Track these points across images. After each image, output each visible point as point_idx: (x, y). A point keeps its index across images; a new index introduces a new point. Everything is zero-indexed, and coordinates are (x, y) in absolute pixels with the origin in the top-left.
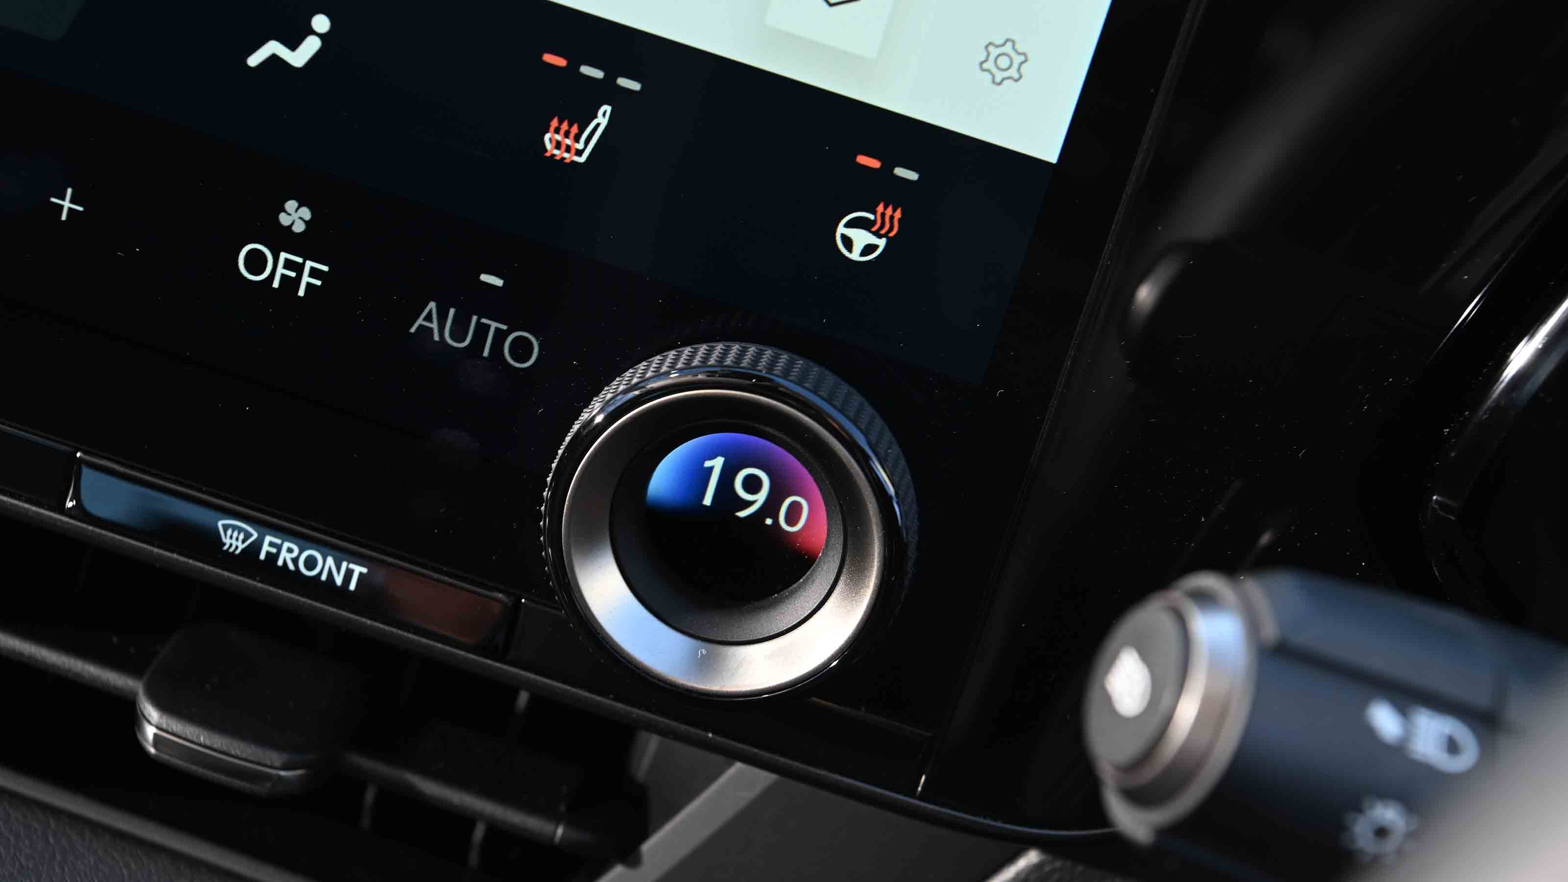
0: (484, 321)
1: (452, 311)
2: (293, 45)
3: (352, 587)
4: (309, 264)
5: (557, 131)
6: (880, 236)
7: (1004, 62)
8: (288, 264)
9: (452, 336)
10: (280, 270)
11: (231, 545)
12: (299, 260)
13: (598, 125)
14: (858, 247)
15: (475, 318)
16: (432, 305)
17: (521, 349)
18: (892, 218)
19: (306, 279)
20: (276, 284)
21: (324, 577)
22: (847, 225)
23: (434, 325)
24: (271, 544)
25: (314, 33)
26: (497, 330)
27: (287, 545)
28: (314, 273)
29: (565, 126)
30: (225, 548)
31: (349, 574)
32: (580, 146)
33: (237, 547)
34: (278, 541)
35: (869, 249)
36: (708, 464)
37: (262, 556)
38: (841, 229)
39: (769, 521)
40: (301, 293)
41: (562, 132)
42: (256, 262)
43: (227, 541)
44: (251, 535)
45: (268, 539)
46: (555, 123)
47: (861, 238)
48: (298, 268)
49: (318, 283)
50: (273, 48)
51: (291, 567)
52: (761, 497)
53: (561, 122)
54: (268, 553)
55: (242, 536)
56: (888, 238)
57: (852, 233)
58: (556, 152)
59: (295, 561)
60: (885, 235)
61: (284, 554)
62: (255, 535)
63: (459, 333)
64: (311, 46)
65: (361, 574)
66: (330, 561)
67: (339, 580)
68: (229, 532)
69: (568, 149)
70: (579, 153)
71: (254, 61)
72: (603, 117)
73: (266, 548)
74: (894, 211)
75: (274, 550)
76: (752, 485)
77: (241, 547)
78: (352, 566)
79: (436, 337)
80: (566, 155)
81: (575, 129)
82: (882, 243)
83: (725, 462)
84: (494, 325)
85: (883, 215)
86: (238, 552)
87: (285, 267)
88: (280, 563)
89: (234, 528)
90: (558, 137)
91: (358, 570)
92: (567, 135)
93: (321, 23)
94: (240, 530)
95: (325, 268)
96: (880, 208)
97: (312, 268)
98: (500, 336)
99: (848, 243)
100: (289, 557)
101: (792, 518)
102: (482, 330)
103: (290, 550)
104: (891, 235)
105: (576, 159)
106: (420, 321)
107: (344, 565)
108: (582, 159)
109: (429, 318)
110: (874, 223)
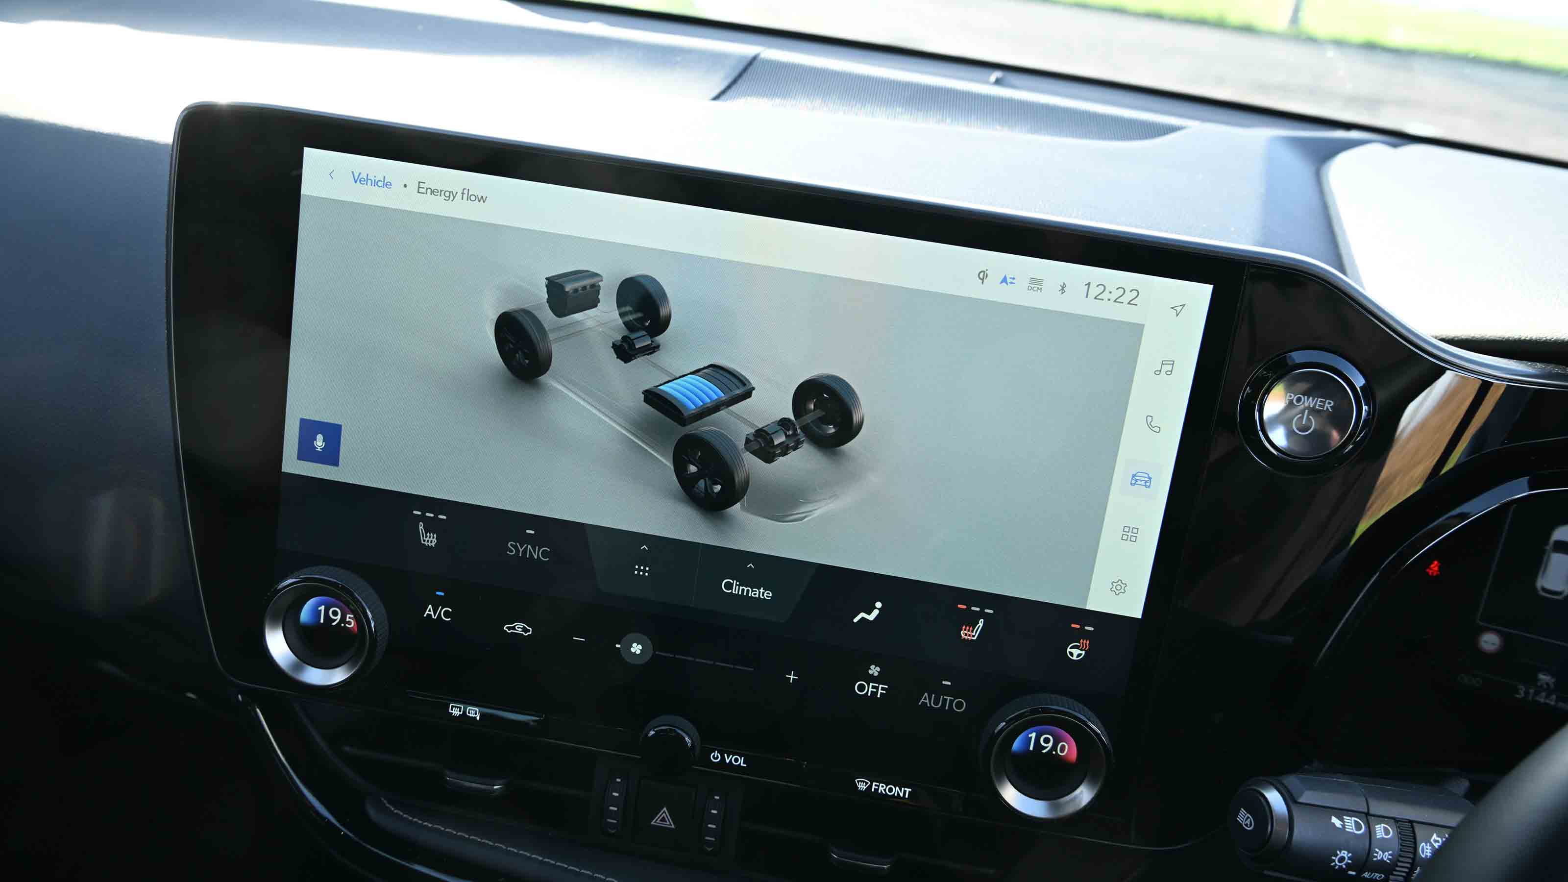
0: (945, 697)
1: (933, 695)
2: (869, 614)
3: (907, 796)
4: (881, 686)
5: (965, 630)
6: (1082, 650)
7: (1119, 588)
9: (934, 704)
10: (870, 689)
11: (861, 788)
12: (877, 685)
13: (980, 626)
14: (1075, 655)
15: (942, 697)
16: (926, 694)
17: (959, 705)
18: (1086, 644)
19: (880, 691)
20: (869, 695)
21: (896, 794)
22: (1071, 648)
23: (927, 701)
24: (876, 785)
25: (876, 608)
26: (950, 700)
27: (881, 785)
28: (883, 689)
29: (968, 628)
30: (859, 789)
31: (905, 792)
32: (974, 634)
33: (863, 788)
34: (878, 784)
35: (1079, 655)
36: (1030, 736)
37: (873, 790)
38: (1069, 650)
39: (1054, 753)
40: (879, 696)
41: (967, 630)
42: (861, 688)
43: (860, 786)
45: (874, 783)
46: (964, 627)
47: (1076, 652)
48: (877, 688)
49: (884, 692)
50: (862, 615)
51: (884, 792)
52: (1050, 745)
53: (966, 627)
54: (875, 789)
55: (864, 784)
56: (1085, 651)
57: (1072, 650)
58: (965, 637)
59: (885, 790)
60: (1084, 650)
61: (880, 788)
62: (869, 783)
63: (936, 703)
64: (876, 613)
66: (897, 788)
67: (901, 795)
68: (860, 783)
69: (970, 636)
70: (974, 636)
71: (856, 620)
72: (981, 623)
73: (874, 787)
74: (1086, 641)
75: (877, 787)
76: (1047, 741)
77: (865, 788)
78: (905, 789)
79: (928, 705)
80: (969, 638)
81: (971, 629)
82: (1083, 652)
83: (1036, 735)
84: (949, 698)
85: (1083, 643)
86: (864, 790)
87: (872, 688)
88: (880, 791)
89: (861, 781)
90: (965, 632)
91: (908, 790)
92: (969, 631)
93: (879, 605)
94: (864, 782)
95: (886, 687)
96: (1082, 641)
98: (951, 702)
99: (1071, 654)
100: (882, 789)
101: (1062, 750)
102: (945, 700)
103: (883, 787)
104: (1086, 649)
105: (973, 638)
106: (922, 700)
107: (903, 789)
108: (975, 638)
109: (925, 699)
110: (1080, 646)
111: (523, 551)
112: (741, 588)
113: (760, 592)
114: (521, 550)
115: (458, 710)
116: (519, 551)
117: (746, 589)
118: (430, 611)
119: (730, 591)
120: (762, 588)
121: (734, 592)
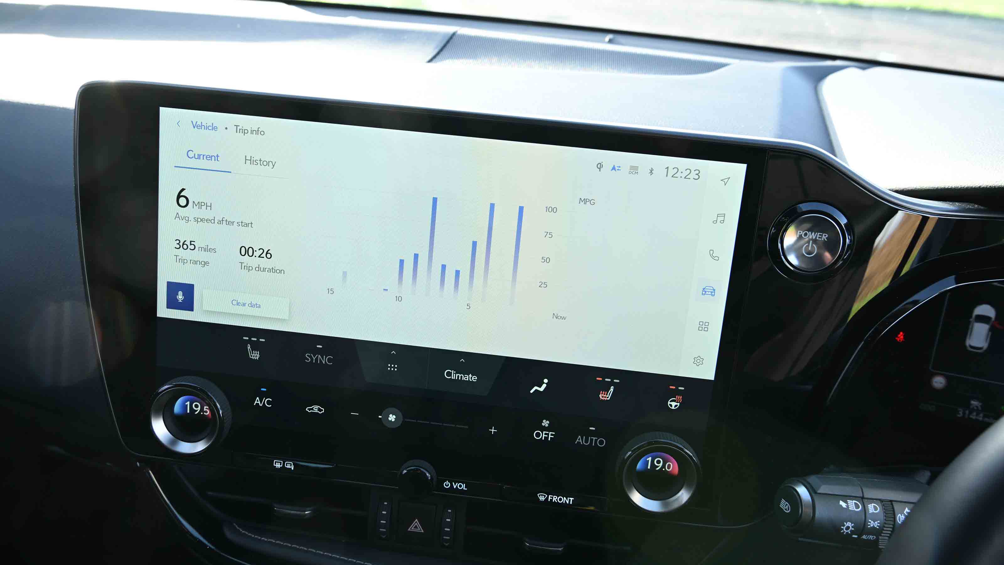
0: (592, 438)
1: (584, 437)
2: (540, 387)
3: (571, 503)
4: (550, 433)
5: (602, 394)
6: (678, 403)
7: (698, 361)
8: (545, 434)
9: (585, 443)
10: (544, 436)
11: (541, 499)
12: (548, 432)
13: (611, 391)
14: (673, 406)
15: (590, 437)
16: (580, 437)
17: (601, 442)
18: (680, 398)
19: (550, 436)
20: (543, 439)
21: (564, 502)
22: (670, 402)
23: (581, 441)
24: (551, 497)
25: (544, 383)
26: (595, 439)
27: (554, 496)
29: (604, 393)
30: (540, 500)
31: (570, 500)
32: (608, 396)
33: (543, 499)
34: (552, 496)
35: (676, 406)
36: (648, 459)
38: (669, 403)
39: (664, 469)
40: (549, 440)
42: (538, 435)
43: (540, 498)
44: (546, 496)
45: (550, 496)
46: (601, 392)
47: (674, 404)
48: (548, 434)
49: (553, 437)
50: (536, 388)
51: (556, 501)
52: (661, 464)
53: (603, 392)
54: (550, 499)
55: (544, 497)
56: (680, 403)
57: (671, 403)
58: (603, 398)
59: (557, 500)
60: (679, 402)
61: (554, 499)
62: (547, 496)
64: (544, 386)
65: (572, 500)
66: (565, 498)
67: (568, 502)
68: (541, 496)
69: (605, 397)
70: (608, 398)
71: (532, 392)
72: (612, 389)
74: (680, 397)
75: (552, 498)
76: (658, 462)
77: (544, 499)
78: (570, 498)
79: (582, 443)
80: (605, 399)
81: (606, 393)
82: (678, 404)
83: (651, 459)
84: (594, 438)
85: (678, 398)
86: (543, 500)
88: (553, 501)
89: (541, 495)
90: (602, 395)
92: (604, 394)
93: (546, 381)
94: (543, 495)
95: (554, 433)
96: (677, 397)
97: (551, 434)
98: (596, 440)
99: (671, 405)
100: (555, 499)
101: (669, 467)
102: (592, 440)
103: (555, 498)
104: (680, 402)
105: (607, 399)
106: (577, 441)
107: (568, 498)
108: (609, 399)
109: (579, 440)
110: (676, 400)
111: (315, 359)
112: (457, 375)
113: (469, 377)
114: (314, 359)
115: (280, 464)
116: (313, 359)
117: (460, 375)
118: (257, 401)
119: (450, 377)
120: (470, 375)
121: (452, 378)
